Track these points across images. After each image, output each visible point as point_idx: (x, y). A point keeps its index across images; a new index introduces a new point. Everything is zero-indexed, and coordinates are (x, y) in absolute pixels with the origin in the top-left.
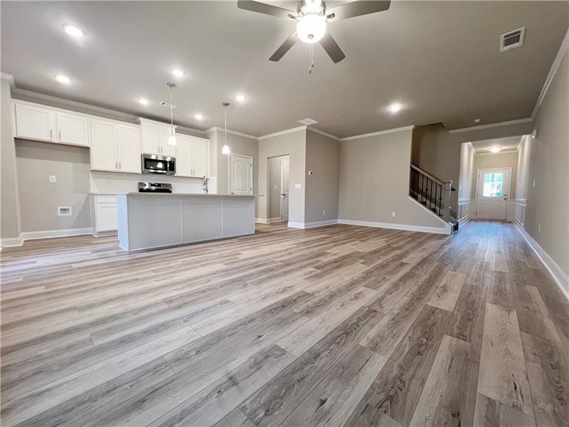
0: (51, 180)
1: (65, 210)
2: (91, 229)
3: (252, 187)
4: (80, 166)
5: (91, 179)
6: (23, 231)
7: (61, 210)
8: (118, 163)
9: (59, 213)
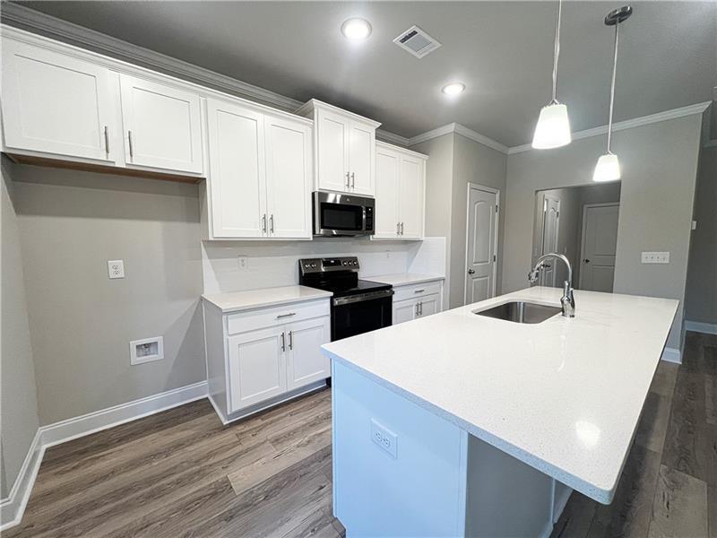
0: (112, 271)
1: (147, 346)
2: (205, 383)
3: (495, 254)
4: (181, 228)
5: (206, 262)
6: (44, 421)
7: (138, 347)
8: (269, 217)
9: (135, 359)
